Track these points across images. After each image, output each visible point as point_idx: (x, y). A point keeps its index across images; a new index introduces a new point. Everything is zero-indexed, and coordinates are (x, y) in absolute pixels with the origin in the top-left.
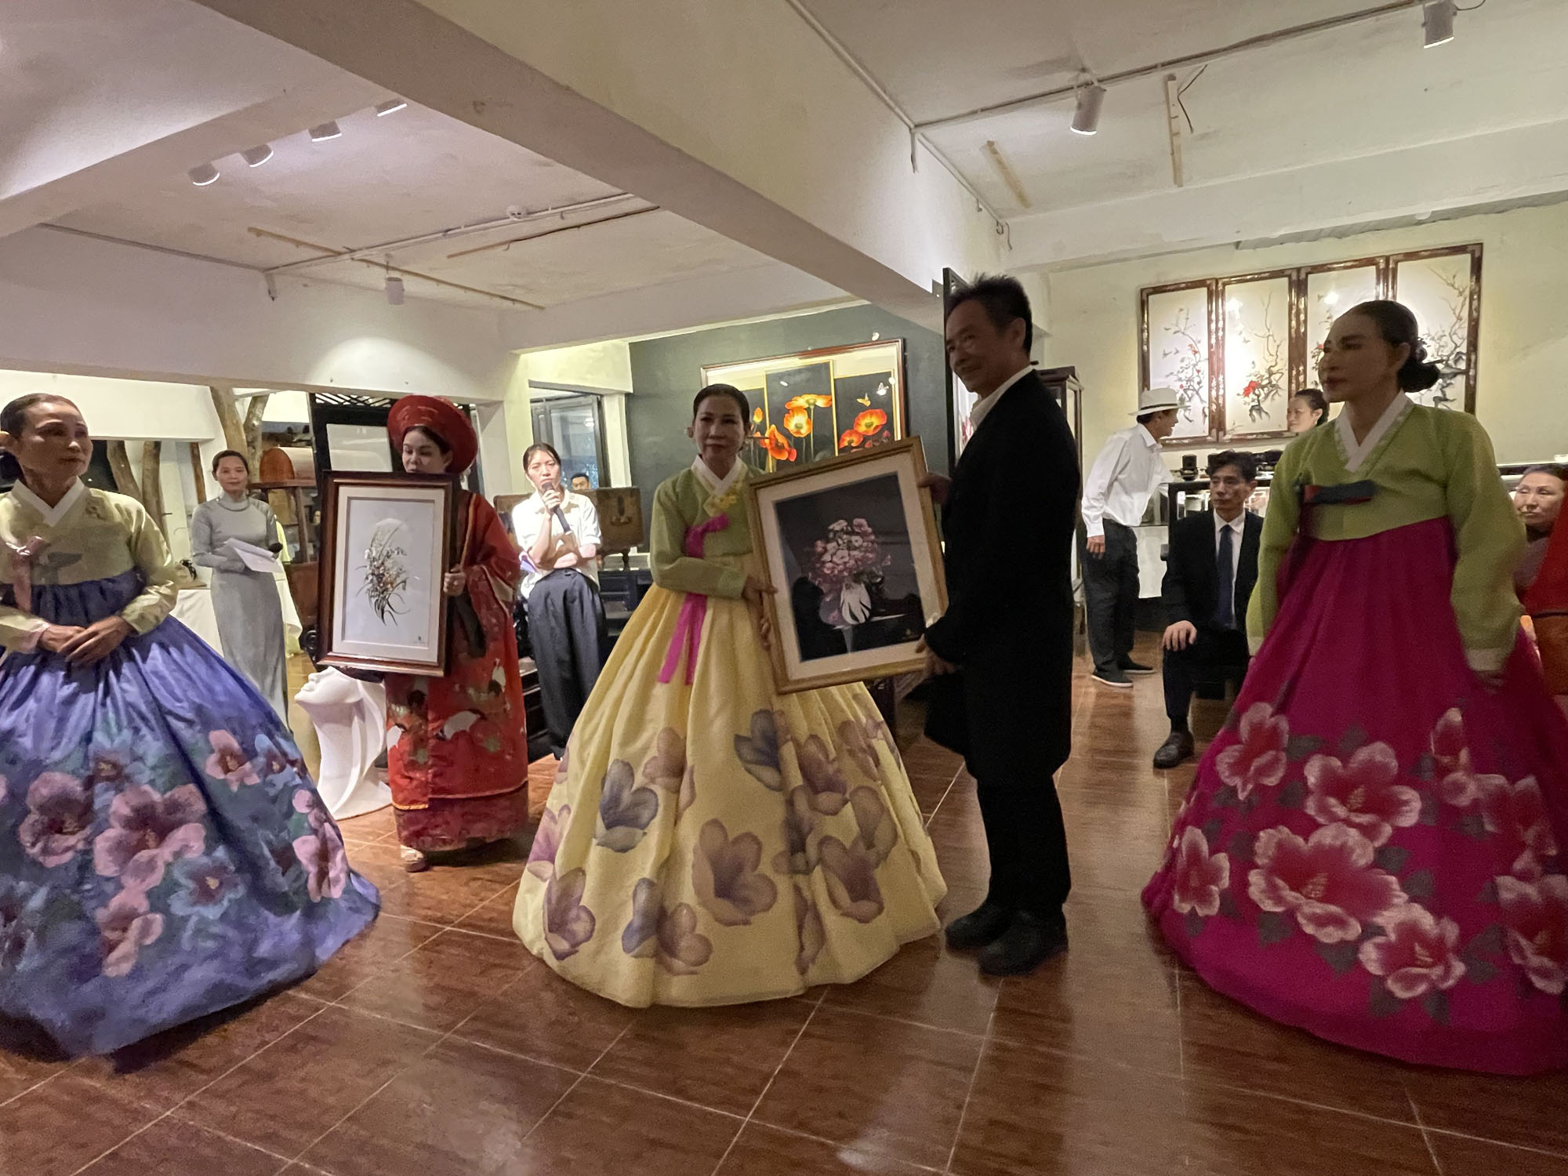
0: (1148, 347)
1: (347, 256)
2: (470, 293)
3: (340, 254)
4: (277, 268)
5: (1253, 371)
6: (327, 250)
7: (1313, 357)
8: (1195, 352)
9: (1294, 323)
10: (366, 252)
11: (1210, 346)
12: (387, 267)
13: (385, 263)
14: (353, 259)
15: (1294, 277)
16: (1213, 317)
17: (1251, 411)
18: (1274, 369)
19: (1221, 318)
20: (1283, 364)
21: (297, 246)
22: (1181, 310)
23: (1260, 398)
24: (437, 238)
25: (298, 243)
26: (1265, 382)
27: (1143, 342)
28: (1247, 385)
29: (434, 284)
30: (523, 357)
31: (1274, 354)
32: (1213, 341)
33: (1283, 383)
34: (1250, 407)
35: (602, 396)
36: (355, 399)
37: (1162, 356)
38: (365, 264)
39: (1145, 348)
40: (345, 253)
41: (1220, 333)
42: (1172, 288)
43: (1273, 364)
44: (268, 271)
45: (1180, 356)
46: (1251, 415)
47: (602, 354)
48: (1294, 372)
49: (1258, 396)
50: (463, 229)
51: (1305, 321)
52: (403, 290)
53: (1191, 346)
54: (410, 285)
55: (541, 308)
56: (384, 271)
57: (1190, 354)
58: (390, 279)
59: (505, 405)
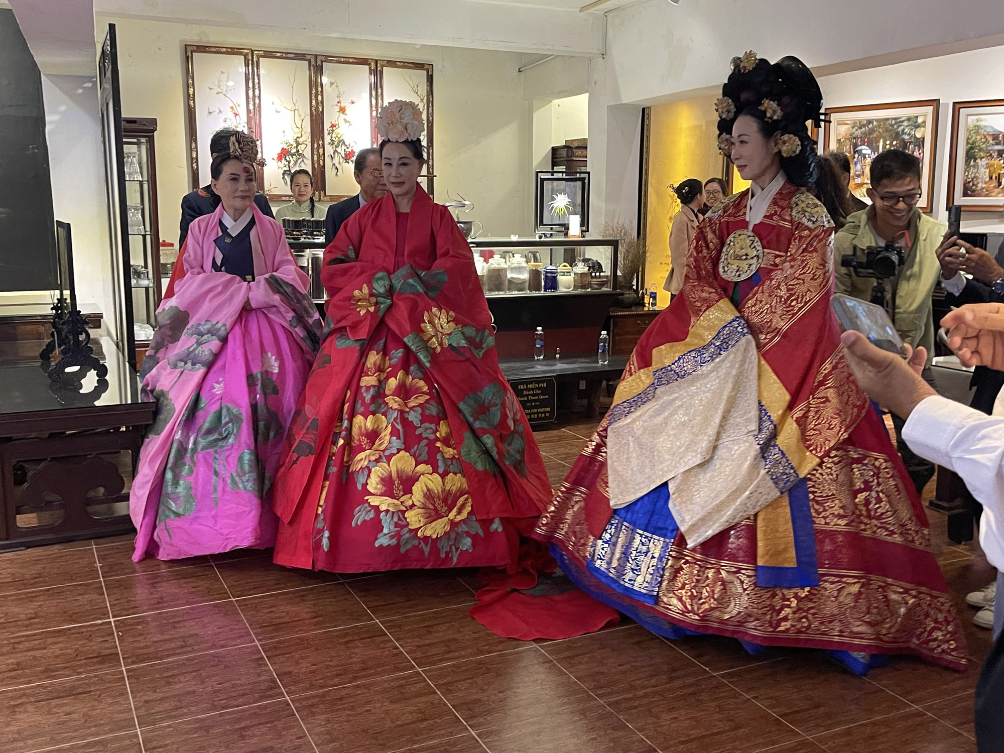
0: (194, 103)
5: (285, 139)
7: (329, 134)
8: (236, 115)
9: (314, 102)
11: (249, 111)
15: (313, 63)
16: (251, 85)
17: (283, 174)
18: (301, 140)
19: (257, 86)
20: (307, 137)
22: (223, 73)
23: (291, 164)
26: (294, 151)
27: (189, 98)
28: (279, 151)
31: (300, 127)
32: (251, 107)
33: (308, 153)
34: (282, 172)
37: (207, 113)
39: (191, 102)
41: (257, 101)
42: (213, 50)
43: (300, 135)
45: (222, 117)
46: (283, 178)
48: (316, 145)
49: (289, 162)
51: (322, 102)
53: (232, 108)
57: (232, 116)
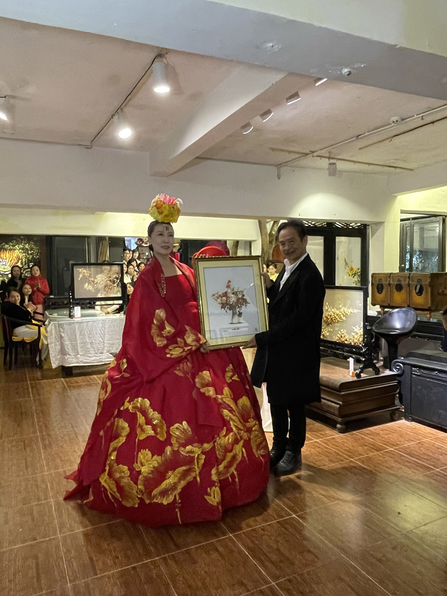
1: (311, 155)
2: (371, 166)
3: (307, 154)
4: (282, 164)
6: (303, 153)
10: (319, 152)
12: (329, 158)
13: (328, 156)
14: (313, 156)
21: (289, 154)
24: (353, 141)
25: (290, 152)
29: (353, 163)
30: (399, 197)
35: (445, 216)
36: (311, 223)
38: (319, 158)
40: (310, 154)
44: (279, 166)
50: (367, 134)
52: (336, 168)
54: (340, 165)
55: (411, 170)
56: (327, 160)
58: (330, 164)
59: (386, 224)
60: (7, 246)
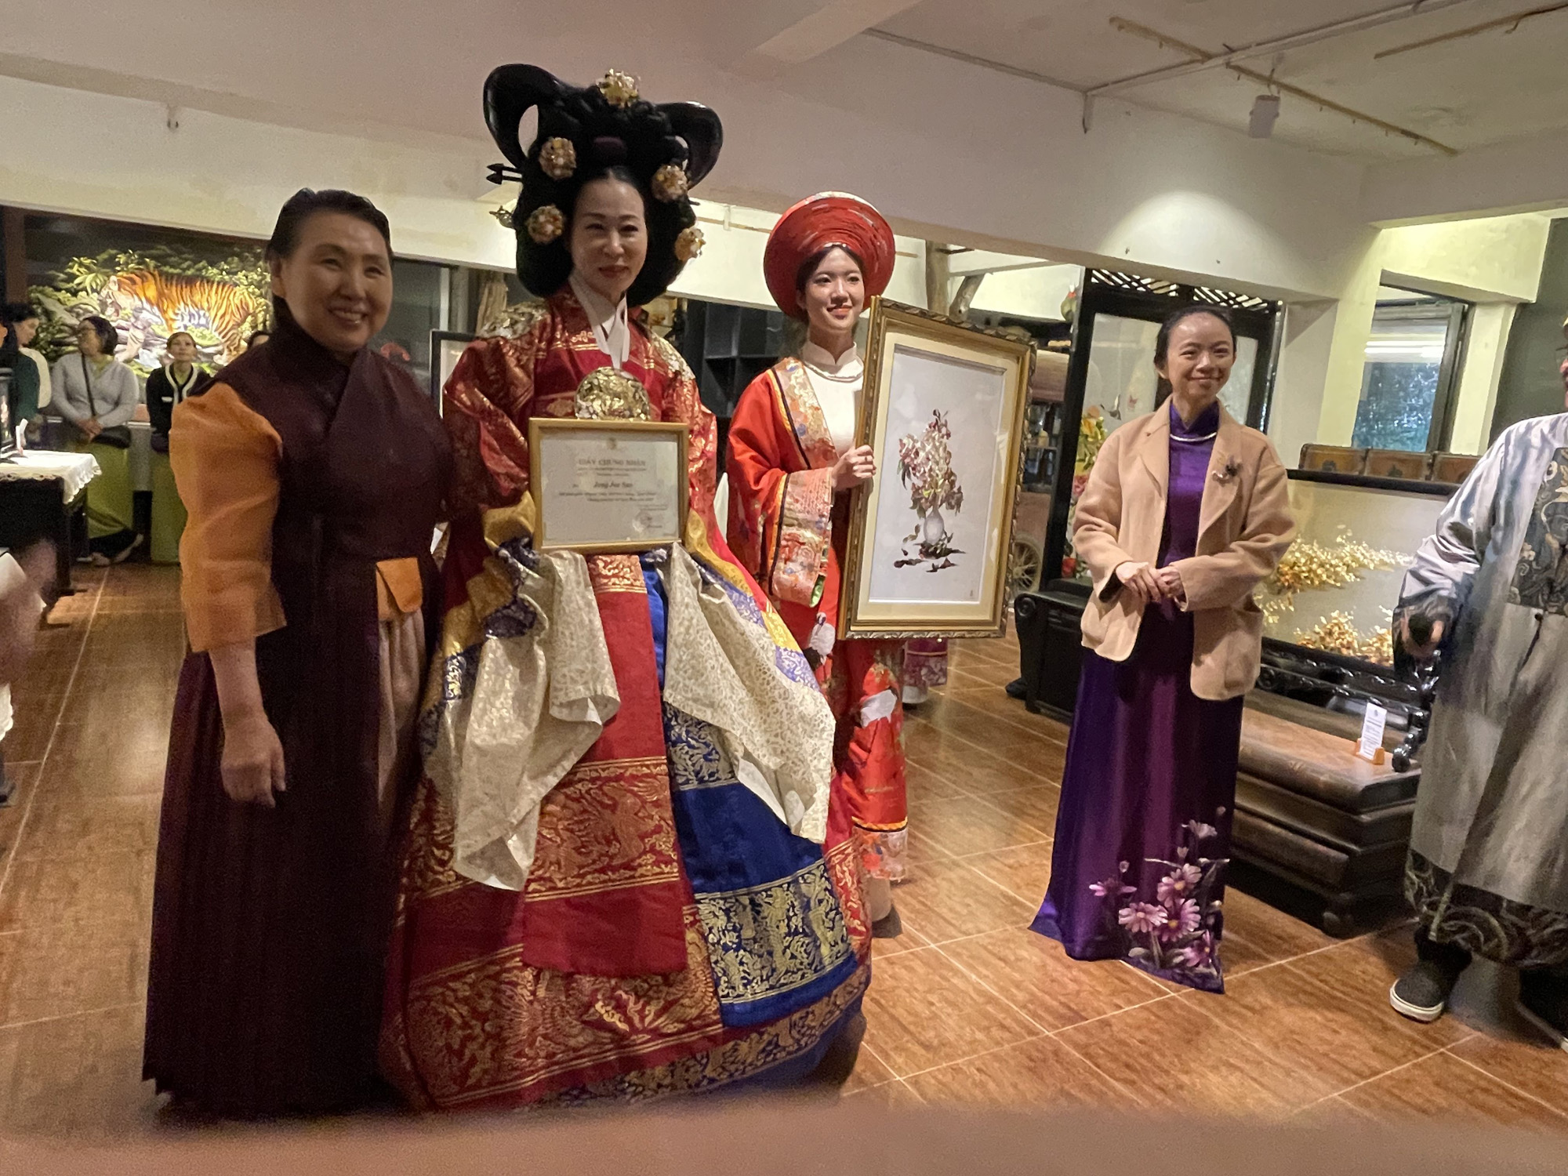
1: (1218, 61)
2: (1359, 125)
4: (1106, 85)
6: (1198, 51)
12: (1266, 80)
13: (1267, 73)
14: (1228, 65)
21: (1161, 46)
25: (1164, 40)
29: (1318, 106)
30: (1383, 231)
35: (1472, 305)
36: (1138, 281)
38: (1236, 74)
40: (1220, 55)
44: (1087, 92)
47: (1504, 236)
52: (1274, 118)
55: (1452, 152)
56: (1258, 85)
58: (1262, 98)
59: (1340, 305)
60: (212, 272)
